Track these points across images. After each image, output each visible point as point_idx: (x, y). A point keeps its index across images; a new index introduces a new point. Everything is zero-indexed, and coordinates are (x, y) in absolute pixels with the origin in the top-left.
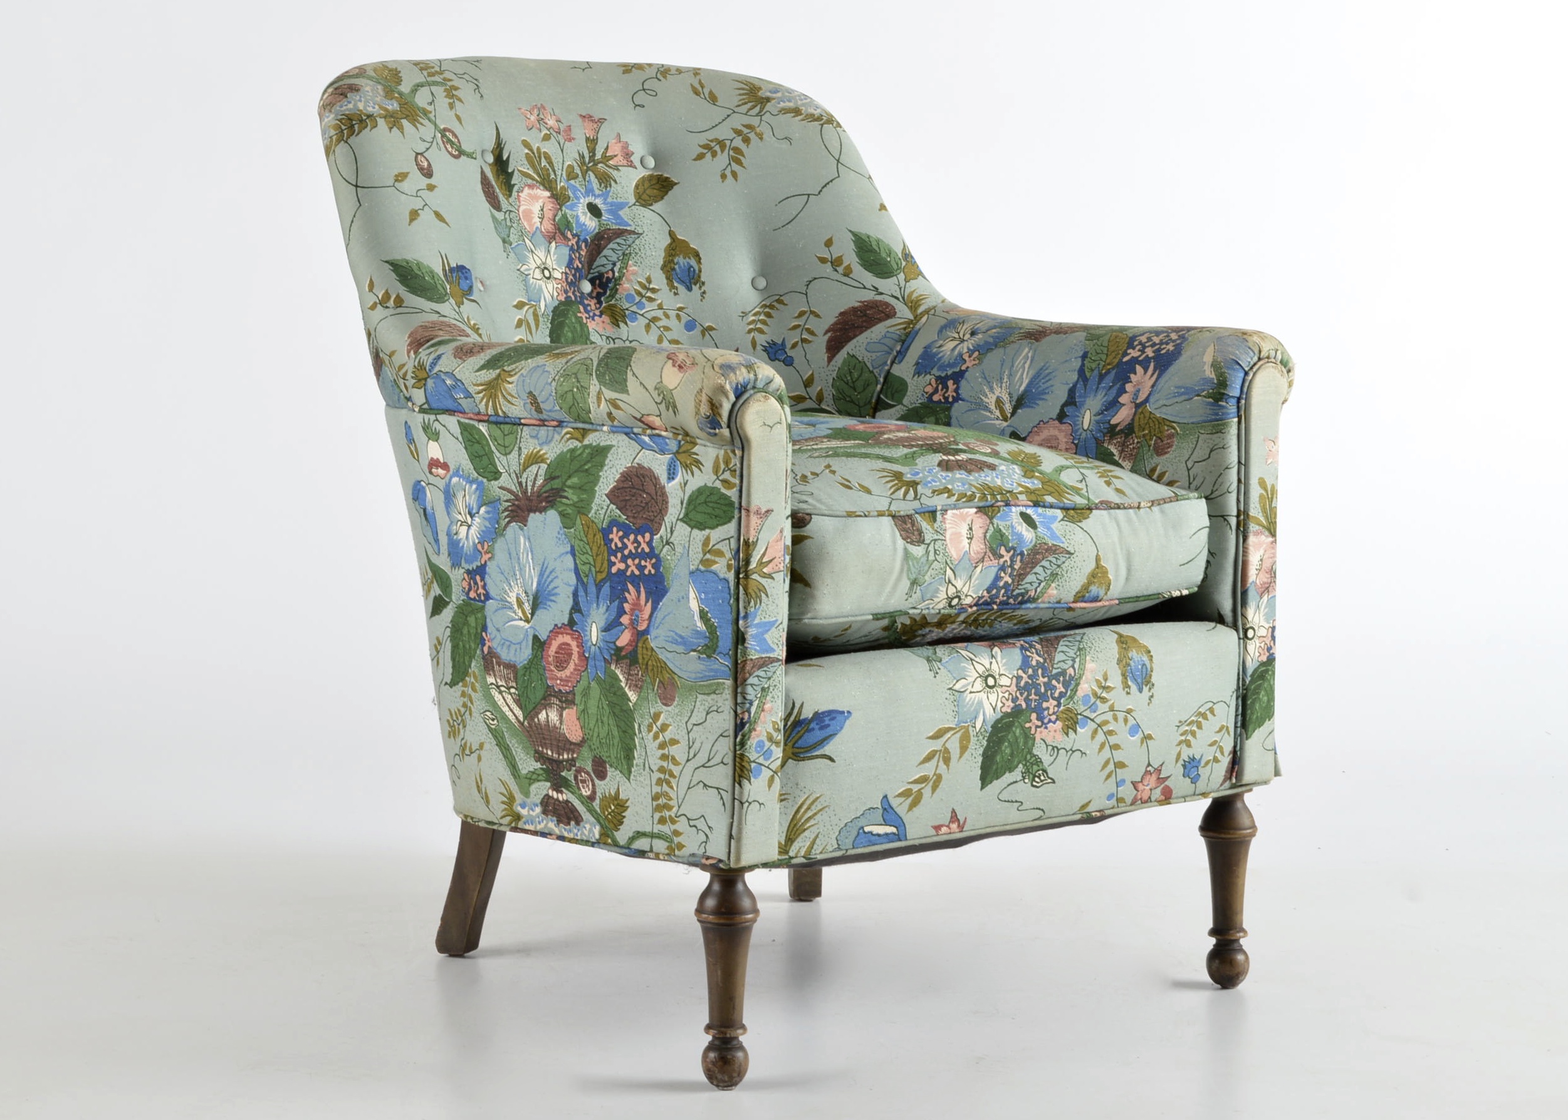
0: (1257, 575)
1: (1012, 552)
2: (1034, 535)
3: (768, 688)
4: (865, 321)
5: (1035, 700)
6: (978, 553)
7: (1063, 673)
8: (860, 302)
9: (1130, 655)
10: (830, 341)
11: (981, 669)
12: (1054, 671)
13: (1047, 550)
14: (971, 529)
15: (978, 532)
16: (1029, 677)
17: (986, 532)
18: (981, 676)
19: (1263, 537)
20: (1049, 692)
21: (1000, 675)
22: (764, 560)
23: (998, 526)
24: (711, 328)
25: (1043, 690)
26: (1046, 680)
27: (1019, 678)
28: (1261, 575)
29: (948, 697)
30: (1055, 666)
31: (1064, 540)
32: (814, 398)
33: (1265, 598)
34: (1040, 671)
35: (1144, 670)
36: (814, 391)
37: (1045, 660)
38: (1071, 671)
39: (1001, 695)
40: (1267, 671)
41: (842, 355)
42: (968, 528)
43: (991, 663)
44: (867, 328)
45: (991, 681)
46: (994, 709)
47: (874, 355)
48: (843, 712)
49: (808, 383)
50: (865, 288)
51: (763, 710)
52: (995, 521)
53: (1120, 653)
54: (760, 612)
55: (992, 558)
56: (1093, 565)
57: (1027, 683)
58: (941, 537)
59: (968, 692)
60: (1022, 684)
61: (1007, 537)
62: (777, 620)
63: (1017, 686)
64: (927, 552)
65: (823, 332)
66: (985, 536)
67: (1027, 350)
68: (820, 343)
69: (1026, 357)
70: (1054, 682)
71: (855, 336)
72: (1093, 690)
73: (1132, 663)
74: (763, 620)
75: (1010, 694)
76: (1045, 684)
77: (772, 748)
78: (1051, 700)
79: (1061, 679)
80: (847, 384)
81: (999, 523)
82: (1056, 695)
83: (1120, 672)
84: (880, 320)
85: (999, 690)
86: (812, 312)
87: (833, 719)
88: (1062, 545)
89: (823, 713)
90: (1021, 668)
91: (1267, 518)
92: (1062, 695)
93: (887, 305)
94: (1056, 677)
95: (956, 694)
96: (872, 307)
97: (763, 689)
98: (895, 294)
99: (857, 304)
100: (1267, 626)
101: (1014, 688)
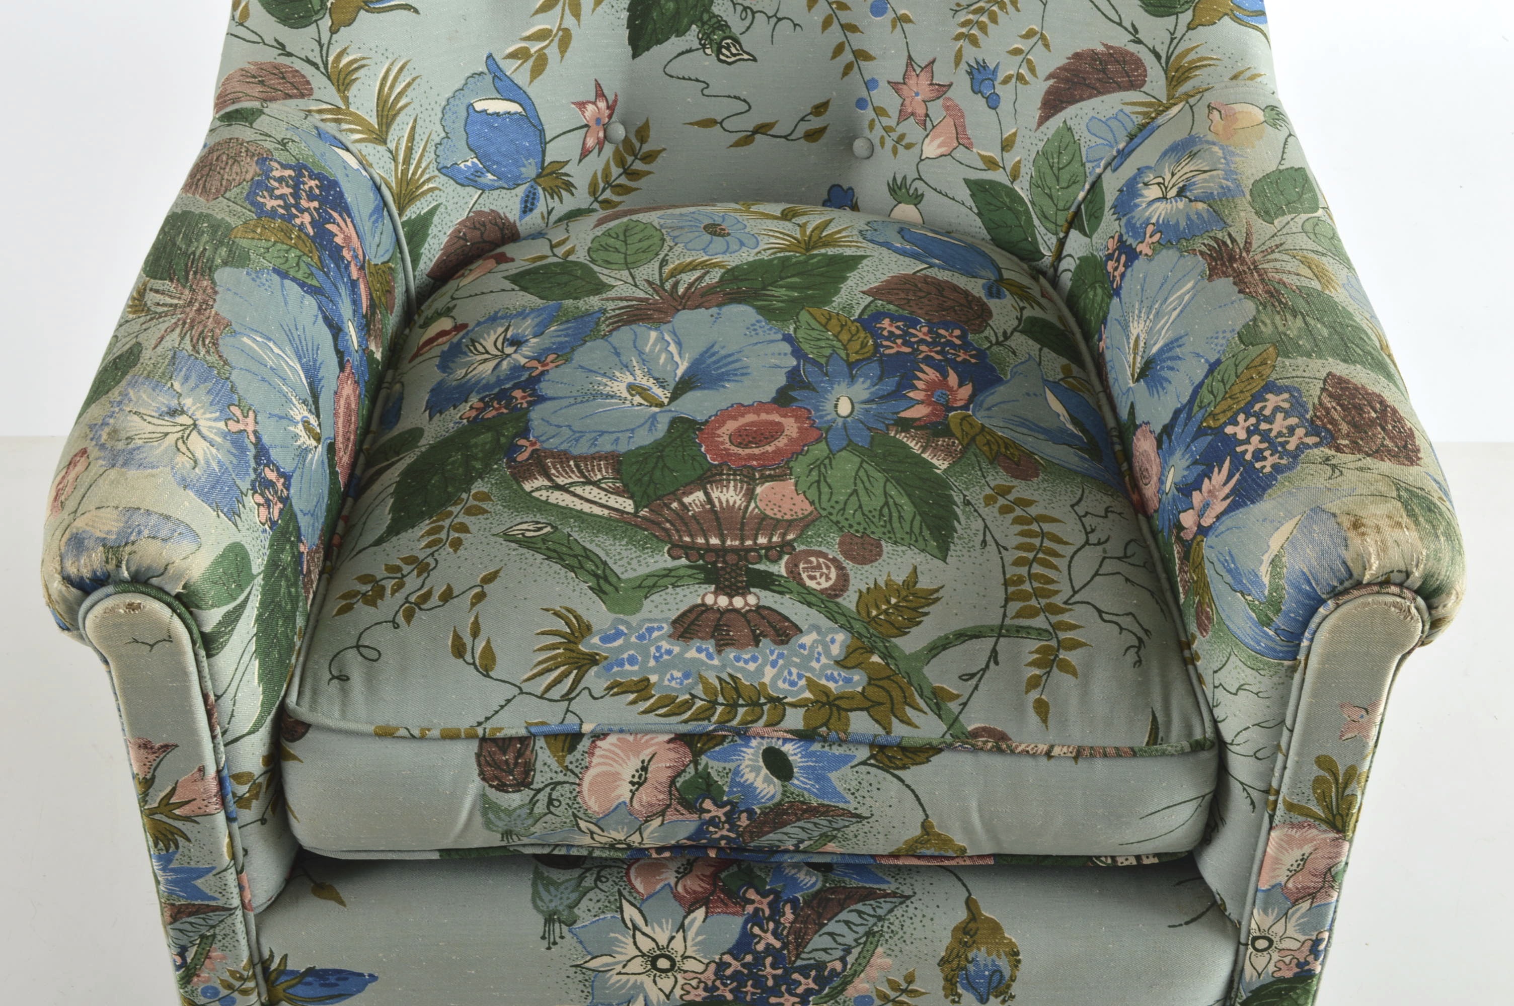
0: (1289, 878)
1: (728, 808)
2: (779, 789)
3: (214, 936)
4: (1099, 80)
5: (753, 994)
6: (651, 805)
7: (820, 966)
8: (1106, 46)
9: (970, 956)
10: (1049, 92)
11: (646, 945)
12: (799, 963)
13: (805, 811)
14: (645, 769)
15: (660, 772)
16: (744, 965)
17: (679, 775)
18: (643, 955)
19: (1314, 832)
20: (783, 988)
21: (684, 957)
22: (173, 800)
23: (706, 766)
24: (904, 19)
25: (770, 983)
26: (779, 972)
27: (722, 966)
28: (1300, 877)
29: (572, 975)
30: (803, 956)
31: (850, 797)
32: (1008, 170)
33: (1305, 906)
34: (769, 960)
35: (996, 978)
36: (1011, 159)
37: (785, 946)
38: (838, 966)
39: (681, 981)
40: (1293, 989)
41: (1056, 122)
42: (639, 765)
43: (672, 938)
44: (1100, 93)
45: (663, 963)
46: (668, 997)
47: (1094, 139)
48: (361, 975)
49: (1007, 145)
50: (1120, 24)
51: (208, 957)
52: (704, 759)
53: (950, 950)
54: (177, 856)
55: (684, 812)
56: (917, 832)
57: (736, 972)
58: (572, 779)
59: (615, 972)
60: (728, 972)
61: (720, 787)
62: (213, 868)
63: (716, 974)
64: (533, 802)
65: (1047, 73)
66: (673, 782)
67: (1190, 285)
68: (1039, 88)
69: (1181, 298)
70: (796, 976)
71: (1082, 99)
72: (877, 990)
73: (971, 968)
74: (186, 865)
75: (700, 981)
76: (774, 977)
77: (233, 995)
78: (786, 995)
79: (813, 973)
80: (1052, 167)
81: (711, 763)
82: (800, 990)
83: (942, 975)
84: (1121, 88)
85: (679, 976)
86: (1043, 37)
87: (346, 979)
88: (841, 805)
89: (326, 971)
90: (730, 952)
91: (1329, 808)
92: (809, 992)
93: (1138, 63)
94: (804, 971)
95: (590, 972)
96: (1118, 62)
97: (202, 937)
98: (1158, 49)
99: (1100, 48)
100: (1302, 938)
101: (710, 974)
